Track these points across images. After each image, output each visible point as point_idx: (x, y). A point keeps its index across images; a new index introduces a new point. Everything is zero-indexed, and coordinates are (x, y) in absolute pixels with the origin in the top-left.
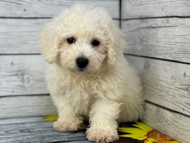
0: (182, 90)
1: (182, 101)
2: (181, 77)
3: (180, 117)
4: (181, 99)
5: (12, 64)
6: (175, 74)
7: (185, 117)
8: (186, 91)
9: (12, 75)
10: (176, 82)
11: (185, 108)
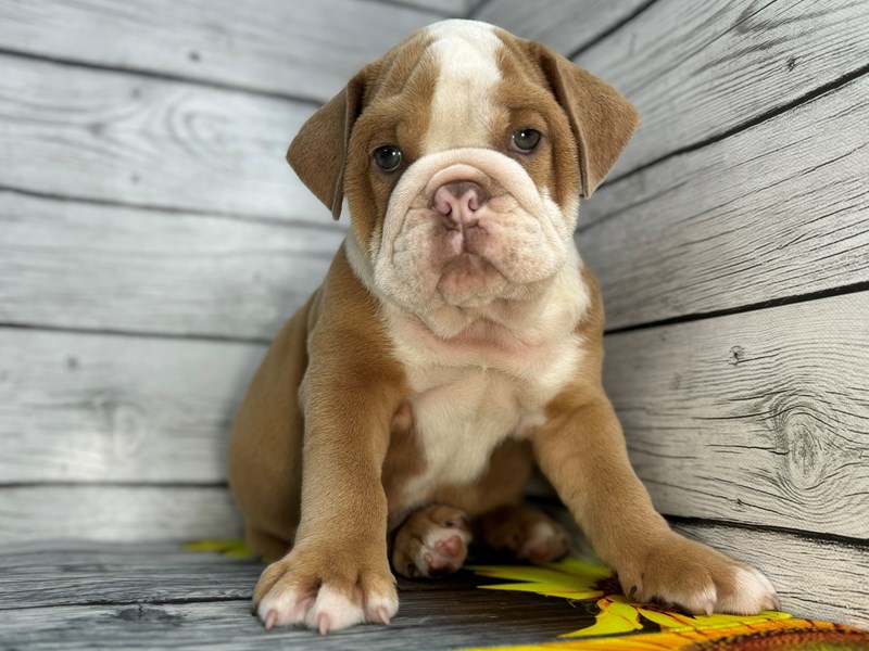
0: (726, 422)
1: (731, 471)
2: (720, 370)
3: (723, 542)
4: (722, 463)
5: (72, 364)
6: (687, 368)
7: (753, 533)
8: (750, 422)
9: (68, 406)
10: (696, 398)
11: (747, 497)
